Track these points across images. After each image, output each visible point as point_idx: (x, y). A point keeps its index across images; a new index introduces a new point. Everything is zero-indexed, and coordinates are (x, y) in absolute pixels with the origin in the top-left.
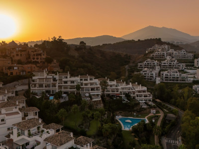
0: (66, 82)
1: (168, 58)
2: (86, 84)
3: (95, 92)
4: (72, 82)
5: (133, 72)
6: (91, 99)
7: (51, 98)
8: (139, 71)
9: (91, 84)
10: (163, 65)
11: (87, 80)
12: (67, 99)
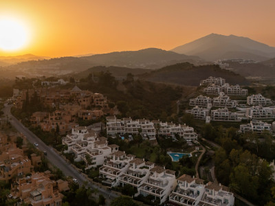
0: (129, 126)
1: (221, 94)
2: (144, 127)
3: (151, 134)
4: (134, 126)
5: (184, 109)
6: (149, 138)
7: (123, 138)
8: (190, 108)
9: (148, 126)
10: (214, 102)
11: (144, 123)
12: (132, 139)
